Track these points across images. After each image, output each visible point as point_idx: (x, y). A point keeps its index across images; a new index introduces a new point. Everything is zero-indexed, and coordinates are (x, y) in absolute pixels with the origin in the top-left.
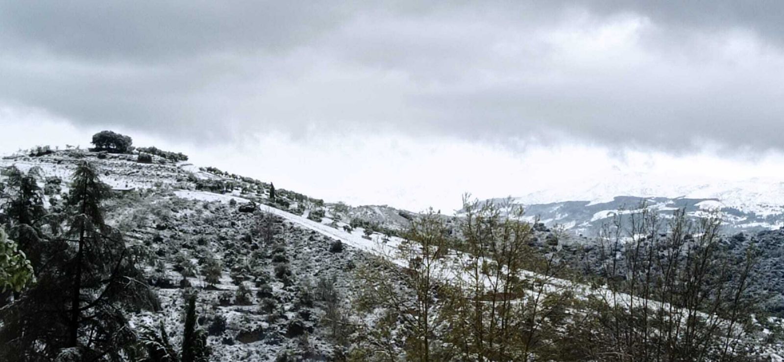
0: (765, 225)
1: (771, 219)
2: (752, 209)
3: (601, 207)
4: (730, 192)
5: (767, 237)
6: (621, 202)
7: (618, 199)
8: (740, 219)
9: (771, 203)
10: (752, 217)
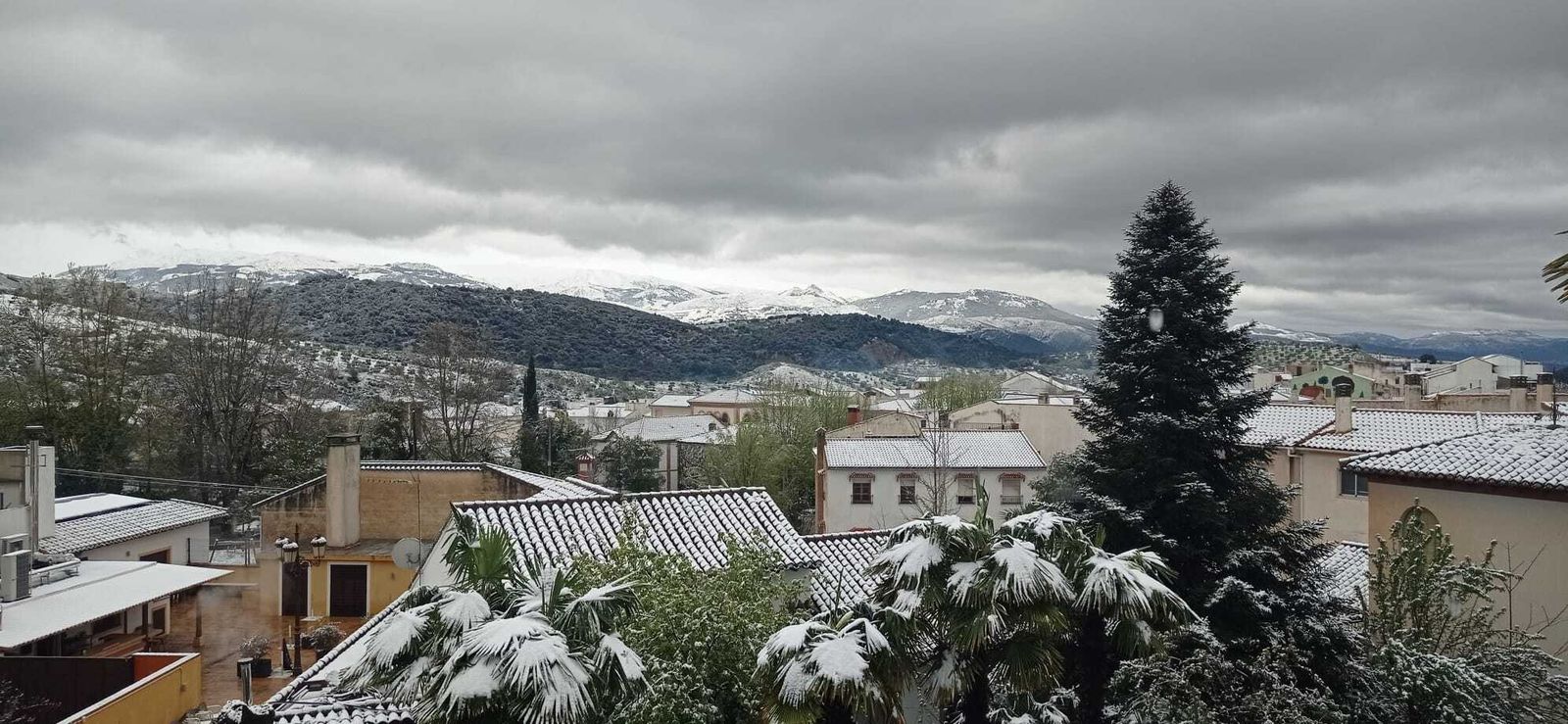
0: (285, 282)
1: (289, 279)
2: (275, 272)
3: (168, 271)
4: (260, 261)
5: (288, 290)
6: (180, 268)
7: (180, 266)
8: (267, 279)
9: (289, 268)
10: (276, 277)
